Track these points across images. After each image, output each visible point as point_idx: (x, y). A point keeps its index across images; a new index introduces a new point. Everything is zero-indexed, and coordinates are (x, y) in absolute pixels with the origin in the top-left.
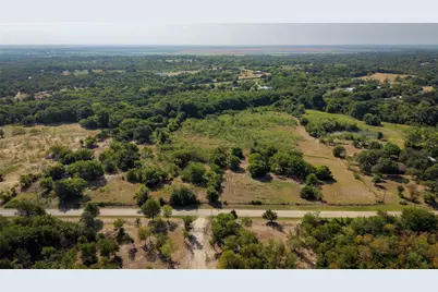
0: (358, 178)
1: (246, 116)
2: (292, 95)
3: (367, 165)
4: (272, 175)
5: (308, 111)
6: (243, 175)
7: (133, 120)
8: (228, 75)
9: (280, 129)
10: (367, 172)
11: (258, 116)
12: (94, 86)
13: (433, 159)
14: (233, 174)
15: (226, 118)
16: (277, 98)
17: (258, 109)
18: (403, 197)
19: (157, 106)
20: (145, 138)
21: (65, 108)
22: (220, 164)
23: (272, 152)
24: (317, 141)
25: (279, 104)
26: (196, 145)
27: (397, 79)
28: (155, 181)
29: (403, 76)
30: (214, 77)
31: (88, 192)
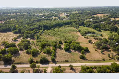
0: (96, 50)
1: (62, 29)
2: (75, 22)
3: (98, 46)
4: (71, 50)
5: (80, 27)
6: (62, 50)
7: (28, 31)
8: (57, 15)
9: (73, 34)
10: (99, 48)
11: (66, 29)
12: (17, 19)
13: (117, 43)
14: (59, 50)
15: (56, 29)
16: (71, 23)
17: (66, 26)
18: (110, 57)
19: (36, 26)
20: (32, 37)
21: (8, 27)
22: (55, 47)
23: (71, 43)
24: (84, 37)
25: (72, 25)
26: (48, 39)
27: (104, 16)
28: (35, 54)
29: (105, 15)
30: (53, 15)
31: (13, 58)
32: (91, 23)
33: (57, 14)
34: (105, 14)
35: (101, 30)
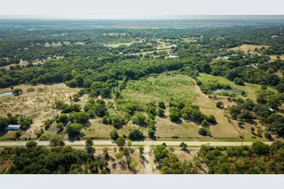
0: (230, 122)
1: (164, 78)
2: (191, 63)
3: (235, 113)
4: (182, 119)
5: (200, 74)
6: (167, 120)
7: (98, 82)
8: (150, 47)
9: (185, 88)
10: (235, 118)
11: (171, 78)
13: (271, 110)
14: (161, 119)
15: (151, 79)
16: (182, 65)
17: (170, 72)
18: (253, 134)
19: (110, 71)
20: (107, 95)
21: (55, 73)
22: (153, 113)
23: (182, 106)
24: (207, 96)
25: (183, 70)
26: (137, 100)
27: (256, 50)
28: (119, 124)
29: (259, 47)
30: (141, 48)
31: (83, 131)
32: (224, 67)
33: (149, 44)
34: (258, 44)
35: (245, 83)
